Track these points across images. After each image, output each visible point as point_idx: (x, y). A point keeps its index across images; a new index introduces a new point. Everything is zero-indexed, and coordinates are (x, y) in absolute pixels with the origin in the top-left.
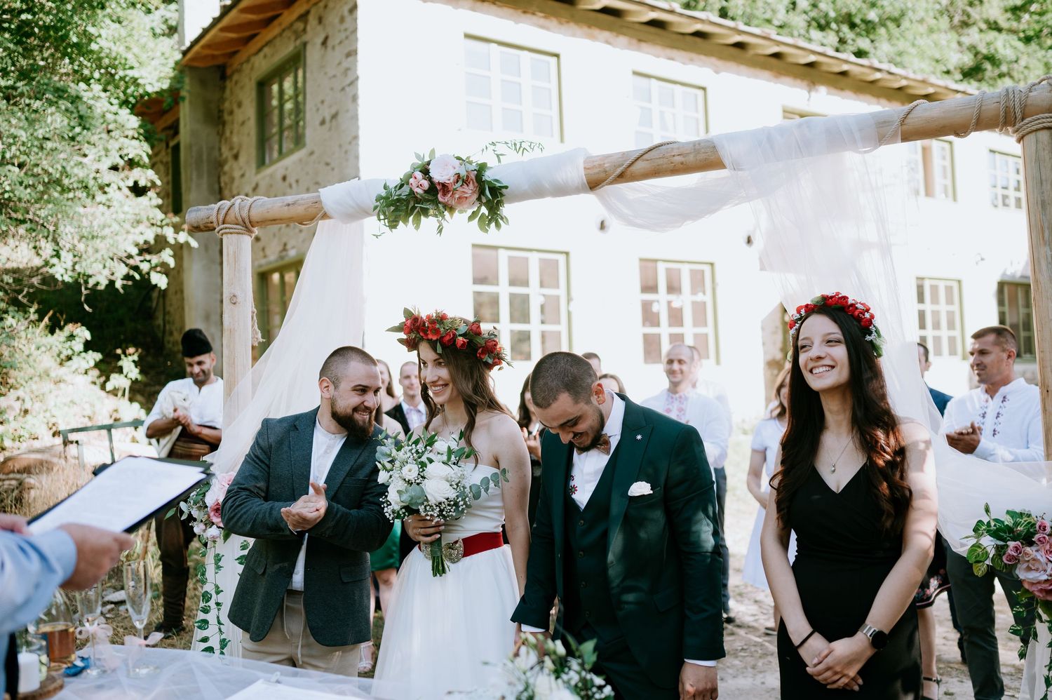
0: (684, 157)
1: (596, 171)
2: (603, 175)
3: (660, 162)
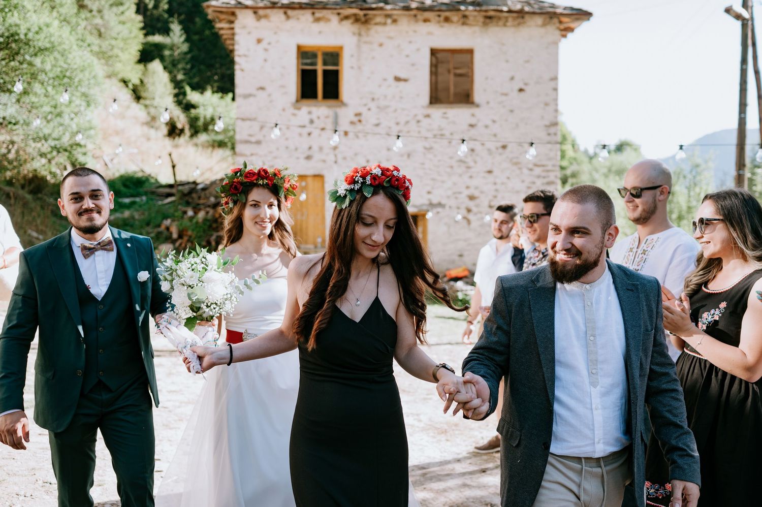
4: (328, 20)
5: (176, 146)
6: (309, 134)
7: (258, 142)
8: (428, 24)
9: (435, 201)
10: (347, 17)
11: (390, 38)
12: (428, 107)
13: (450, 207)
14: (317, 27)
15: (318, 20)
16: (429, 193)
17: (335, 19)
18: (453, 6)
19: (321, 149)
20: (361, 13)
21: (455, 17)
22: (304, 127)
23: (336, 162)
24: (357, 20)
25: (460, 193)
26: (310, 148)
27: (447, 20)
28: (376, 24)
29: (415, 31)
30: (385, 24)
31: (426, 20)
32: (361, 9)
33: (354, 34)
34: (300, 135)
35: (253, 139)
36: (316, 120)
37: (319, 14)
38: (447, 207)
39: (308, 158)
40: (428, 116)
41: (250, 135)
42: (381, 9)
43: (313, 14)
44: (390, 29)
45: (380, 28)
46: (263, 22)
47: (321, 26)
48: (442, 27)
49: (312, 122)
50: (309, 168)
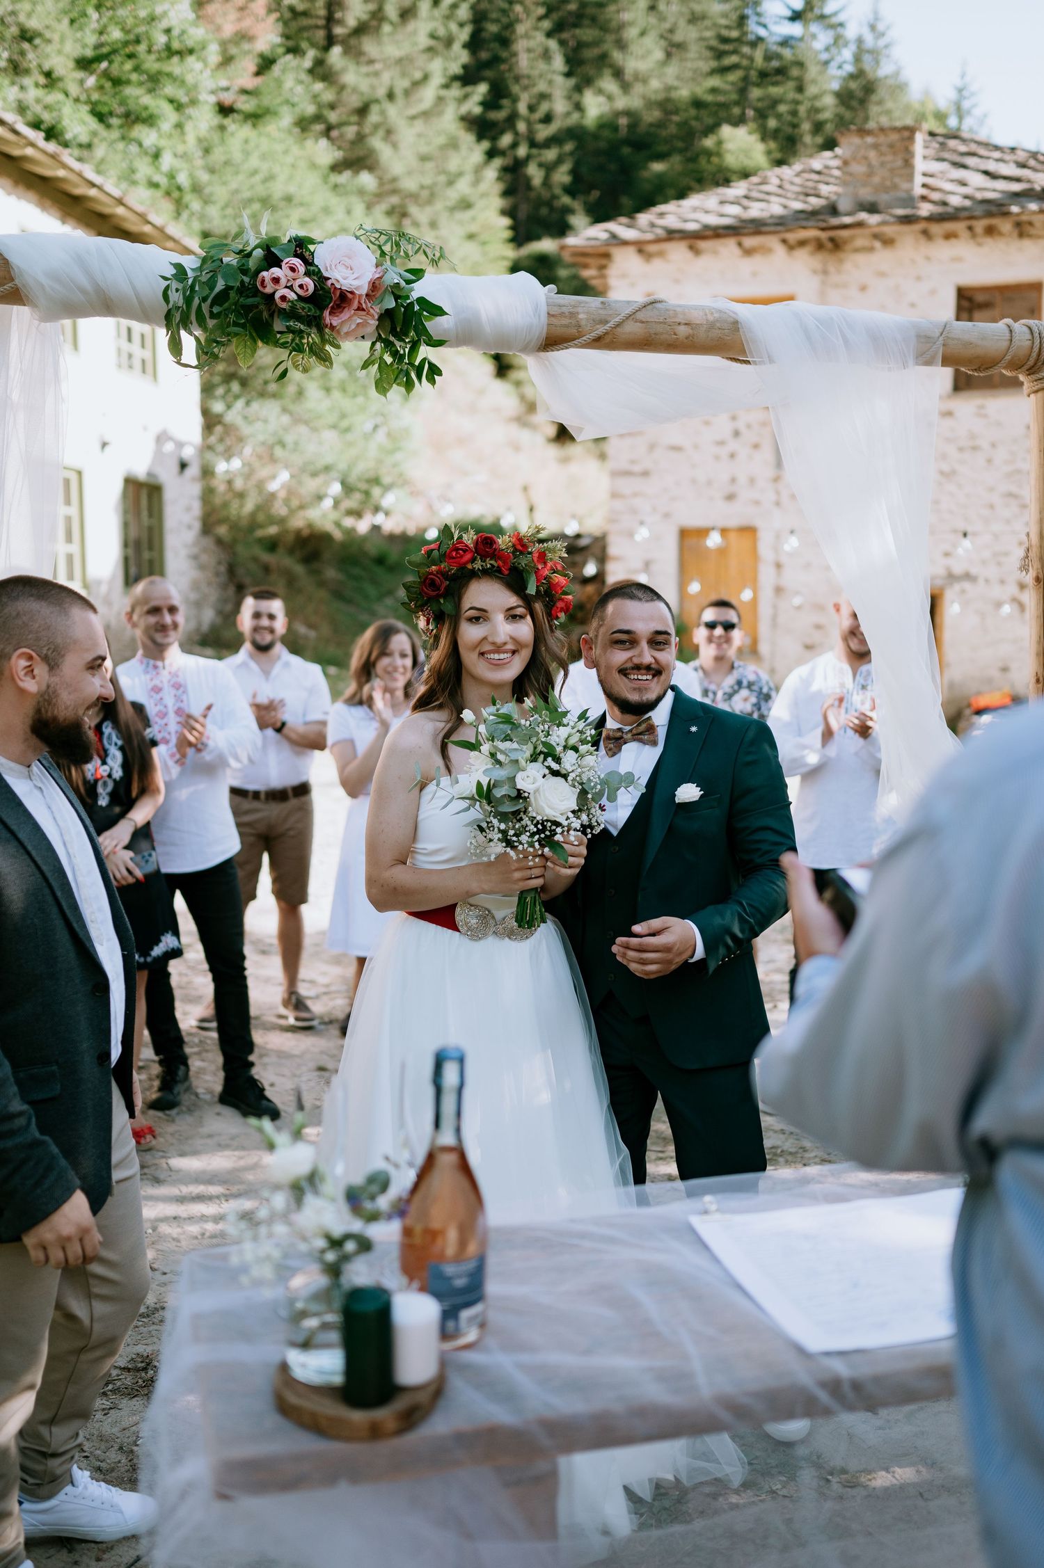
0: (692, 329)
1: (565, 321)
2: (573, 331)
3: (660, 328)
4: (766, 251)
5: (565, 460)
6: (732, 456)
7: (645, 474)
8: (953, 241)
9: (958, 569)
10: (802, 243)
11: (882, 274)
12: (949, 397)
13: (987, 581)
14: (748, 265)
15: (748, 252)
16: (947, 554)
17: (780, 250)
18: (1002, 205)
19: (752, 481)
20: (824, 235)
21: (1006, 226)
22: (721, 443)
23: (778, 504)
24: (820, 246)
25: (1006, 554)
26: (733, 480)
27: (990, 231)
28: (857, 250)
29: (928, 258)
30: (871, 249)
31: (949, 236)
32: (823, 229)
33: (815, 272)
34: (717, 458)
35: (637, 468)
36: (743, 429)
37: (749, 242)
38: (981, 581)
39: (730, 497)
40: (948, 414)
41: (633, 462)
42: (860, 224)
43: (740, 244)
44: (882, 258)
45: (861, 258)
46: (657, 263)
47: (757, 262)
48: (979, 245)
49: (737, 434)
50: (734, 516)
